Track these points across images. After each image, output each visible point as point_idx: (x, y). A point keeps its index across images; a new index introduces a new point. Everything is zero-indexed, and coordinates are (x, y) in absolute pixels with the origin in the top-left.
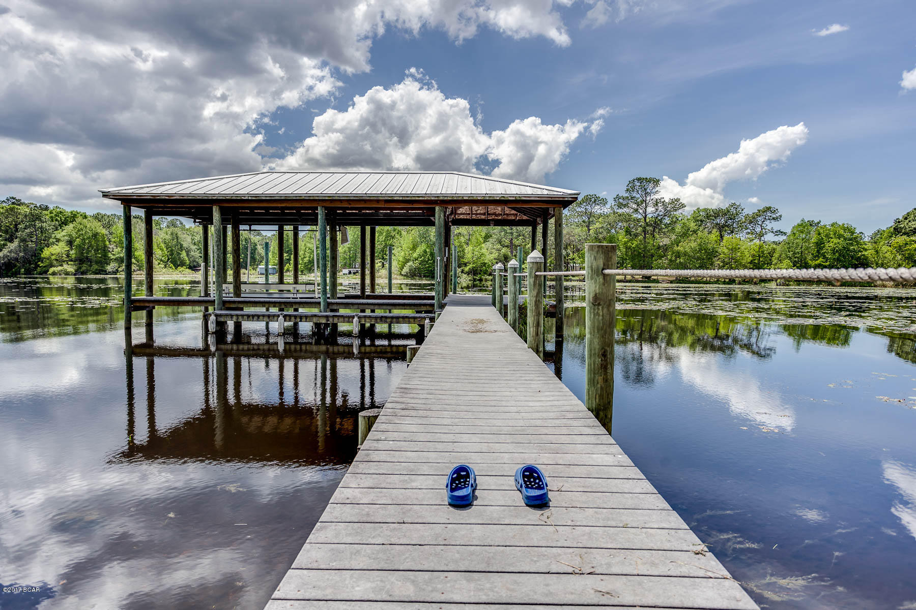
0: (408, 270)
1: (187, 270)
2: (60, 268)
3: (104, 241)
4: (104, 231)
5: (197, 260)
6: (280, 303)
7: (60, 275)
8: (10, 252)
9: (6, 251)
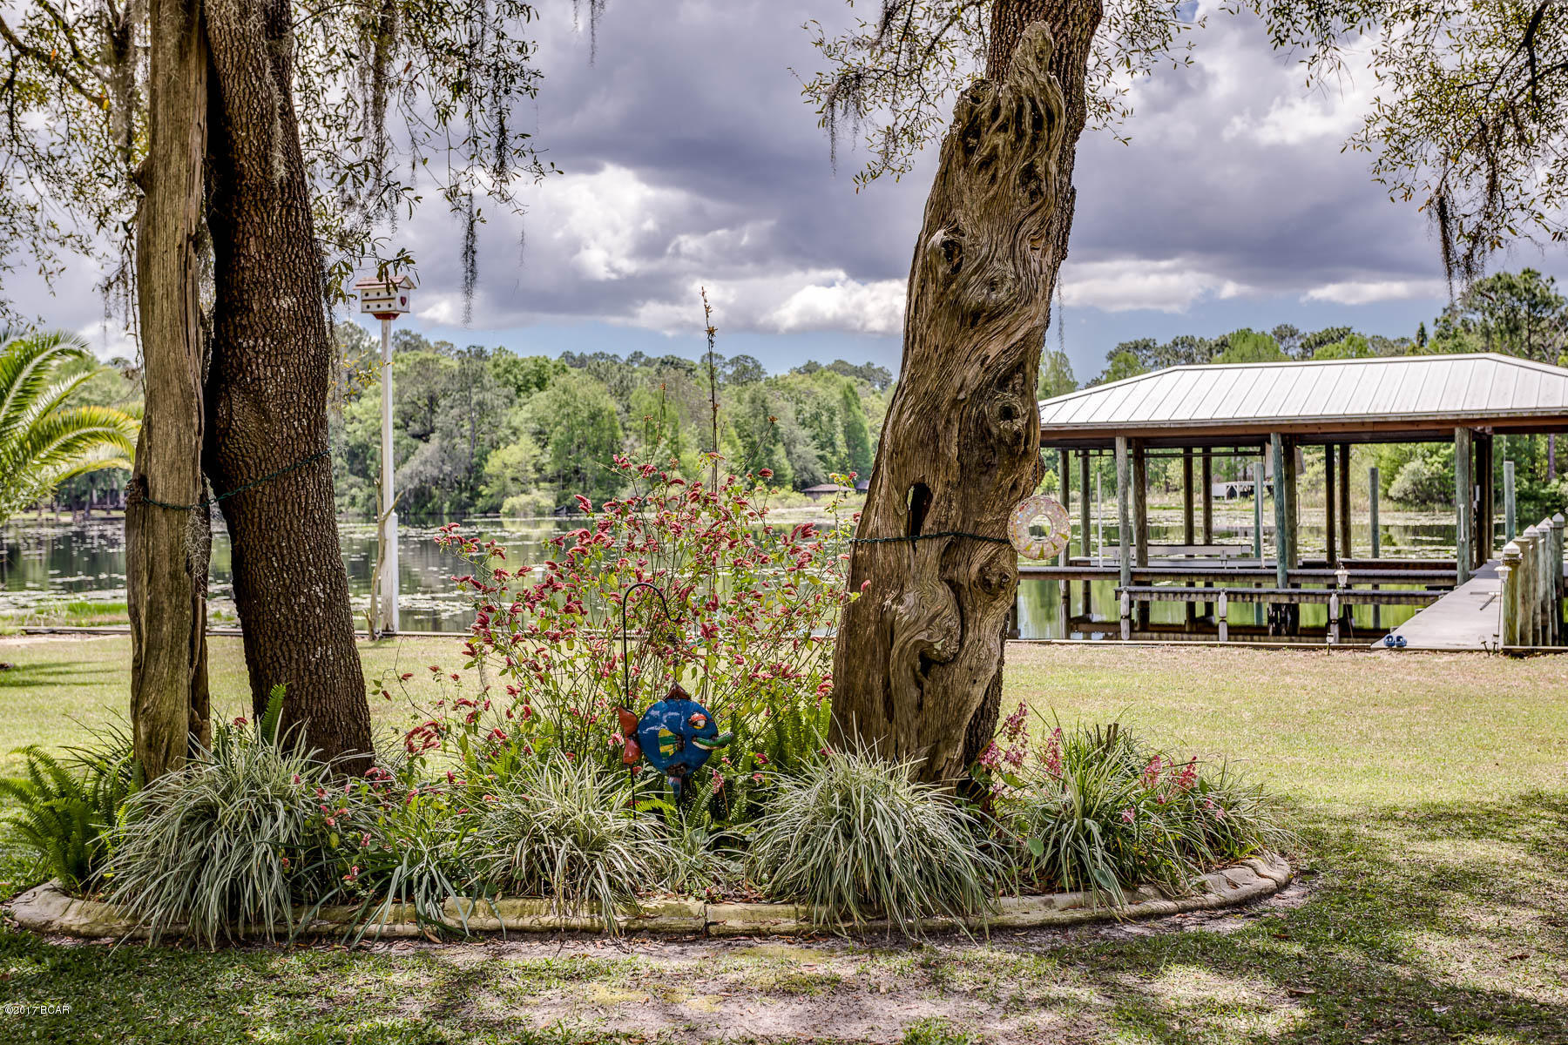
0: (1408, 485)
1: (795, 494)
2: (524, 499)
3: (613, 429)
4: (612, 405)
5: (811, 466)
6: (1208, 575)
7: (526, 515)
8: (425, 463)
9: (417, 462)
